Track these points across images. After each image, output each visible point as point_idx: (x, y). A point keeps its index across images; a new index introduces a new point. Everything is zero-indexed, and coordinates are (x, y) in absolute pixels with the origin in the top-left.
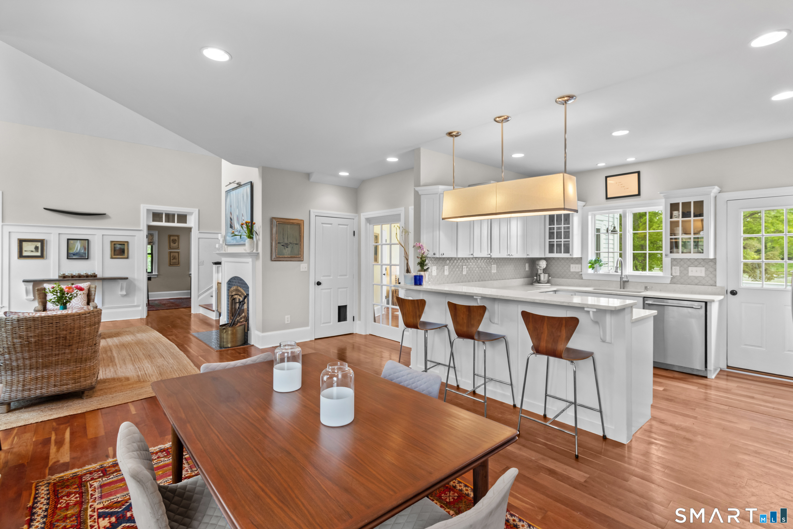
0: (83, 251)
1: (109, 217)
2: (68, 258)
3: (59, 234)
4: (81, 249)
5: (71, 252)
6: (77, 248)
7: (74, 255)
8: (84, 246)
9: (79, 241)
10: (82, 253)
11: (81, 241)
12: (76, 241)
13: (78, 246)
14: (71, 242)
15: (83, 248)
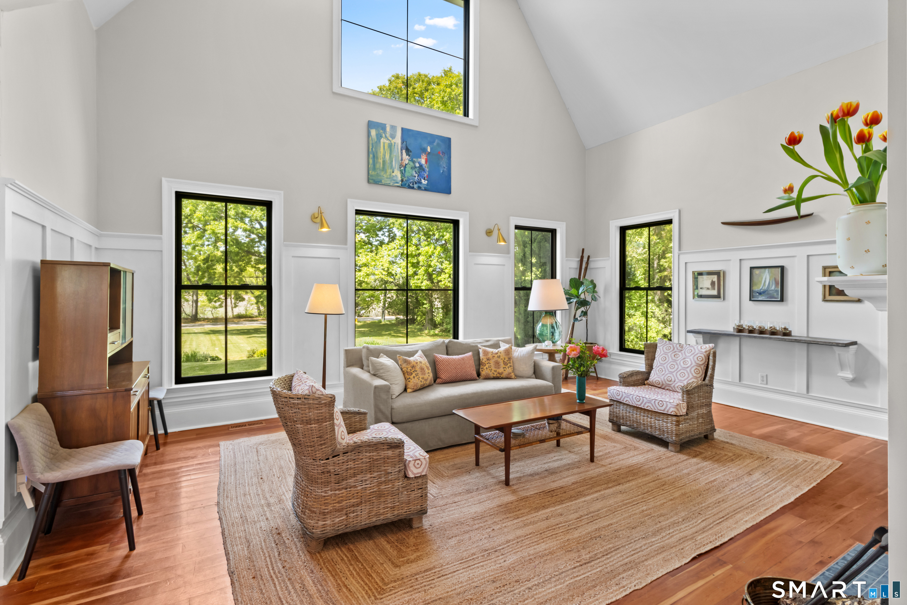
0: (773, 288)
1: (821, 220)
2: (750, 300)
3: (740, 260)
4: (771, 283)
5: (755, 288)
6: (765, 281)
7: (760, 294)
8: (775, 279)
9: (767, 270)
10: (772, 290)
11: (770, 270)
12: (763, 270)
13: (766, 279)
14: (757, 272)
15: (774, 282)
